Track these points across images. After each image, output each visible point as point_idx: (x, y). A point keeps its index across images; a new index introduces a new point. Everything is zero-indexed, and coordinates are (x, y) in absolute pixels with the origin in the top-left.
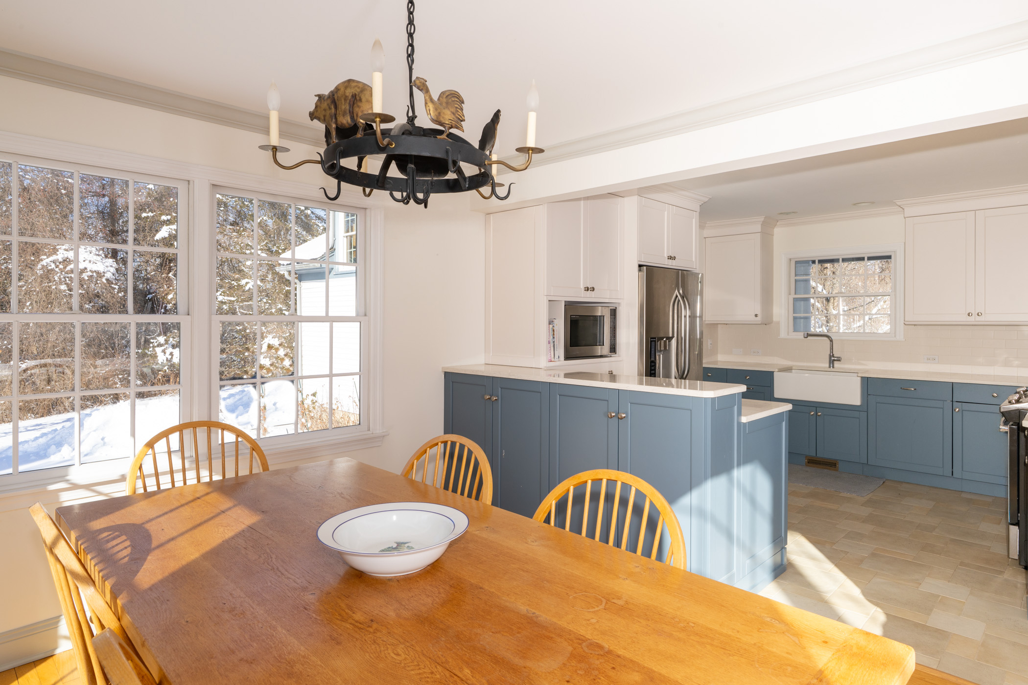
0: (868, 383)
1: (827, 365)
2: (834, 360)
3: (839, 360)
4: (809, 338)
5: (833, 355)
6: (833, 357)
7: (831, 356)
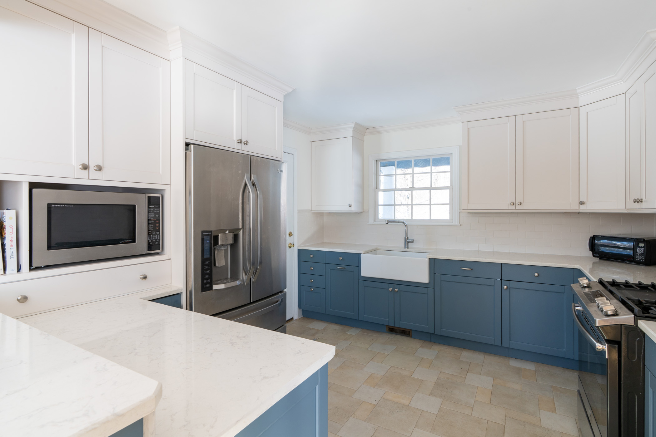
0: (433, 263)
1: (403, 246)
2: (408, 242)
3: (412, 242)
4: (389, 223)
5: (408, 238)
6: (408, 239)
7: (406, 239)
